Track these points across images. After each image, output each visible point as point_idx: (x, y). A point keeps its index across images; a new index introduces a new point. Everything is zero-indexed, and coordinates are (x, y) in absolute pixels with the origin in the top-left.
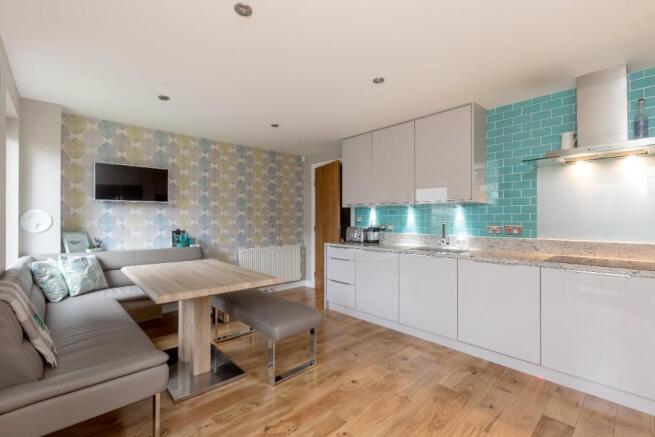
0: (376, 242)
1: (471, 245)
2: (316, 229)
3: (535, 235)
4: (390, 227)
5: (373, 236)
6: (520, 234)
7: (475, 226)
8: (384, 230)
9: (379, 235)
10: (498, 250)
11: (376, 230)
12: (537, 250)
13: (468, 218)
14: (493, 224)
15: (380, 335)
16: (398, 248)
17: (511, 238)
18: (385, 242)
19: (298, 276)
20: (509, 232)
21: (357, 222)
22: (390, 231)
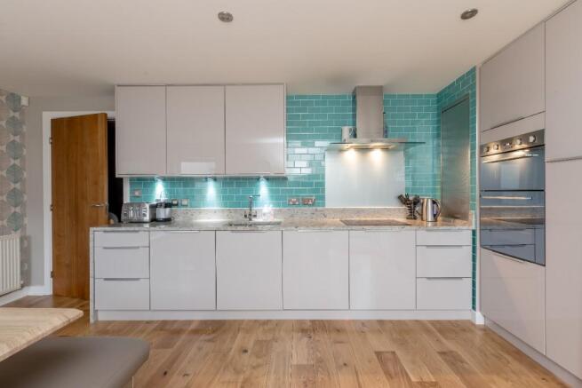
0: (167, 221)
1: (275, 216)
2: (56, 207)
3: (324, 205)
4: (185, 202)
5: (163, 213)
6: (313, 205)
7: (278, 198)
8: (177, 205)
9: (171, 212)
10: (297, 219)
11: (168, 205)
12: (325, 217)
13: (271, 191)
14: (293, 197)
15: (196, 332)
16: (197, 224)
17: (307, 208)
18: (179, 219)
19: (18, 282)
20: (305, 203)
21: (133, 197)
22: (186, 206)
